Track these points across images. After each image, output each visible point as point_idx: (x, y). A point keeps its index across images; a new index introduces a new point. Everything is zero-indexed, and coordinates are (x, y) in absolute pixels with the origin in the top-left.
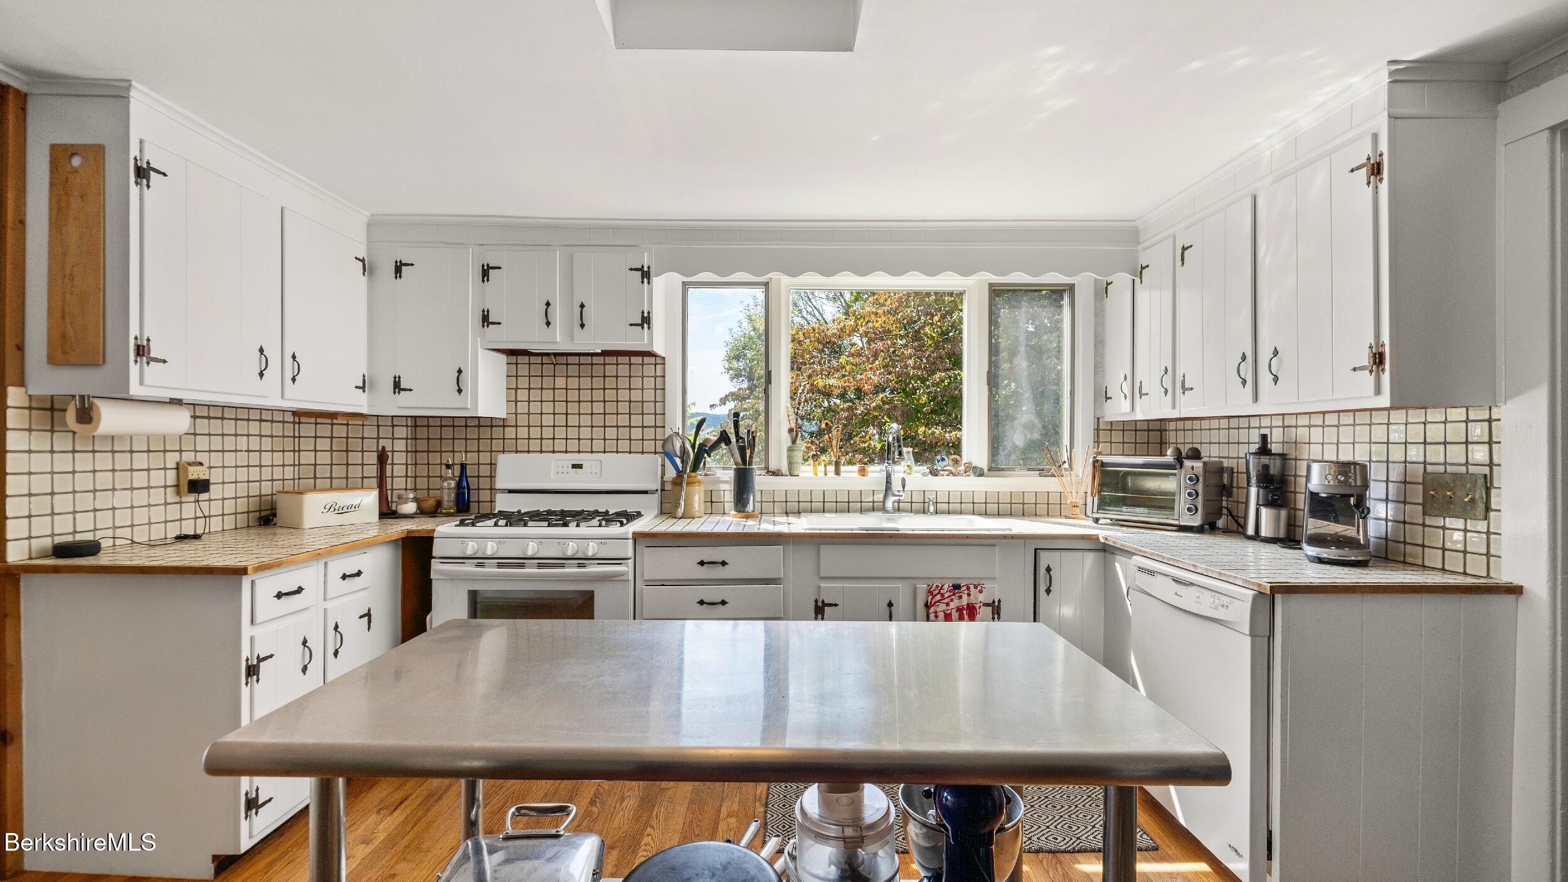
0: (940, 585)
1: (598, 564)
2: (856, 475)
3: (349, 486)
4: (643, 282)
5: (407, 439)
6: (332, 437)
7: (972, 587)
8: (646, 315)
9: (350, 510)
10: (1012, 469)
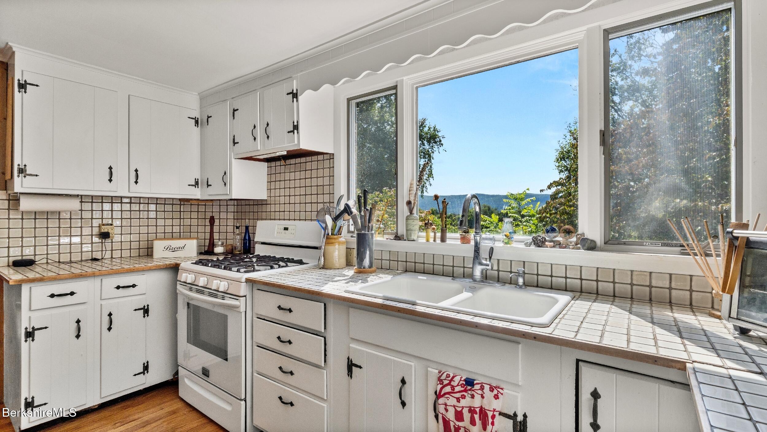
0: (452, 375)
1: (230, 298)
2: (459, 242)
3: (191, 237)
4: (293, 101)
5: (234, 212)
6: (198, 212)
7: (487, 388)
8: (295, 124)
9: (178, 250)
10: (640, 243)
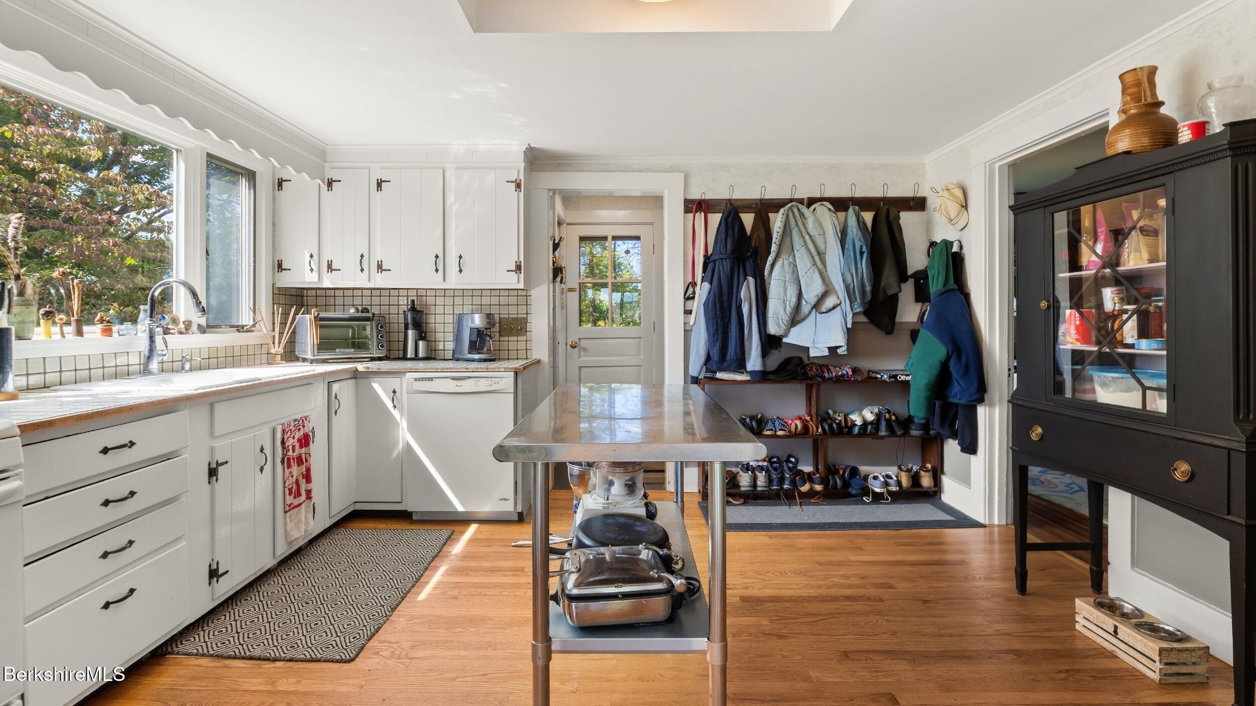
2: (99, 336)
7: (304, 419)
10: (219, 326)
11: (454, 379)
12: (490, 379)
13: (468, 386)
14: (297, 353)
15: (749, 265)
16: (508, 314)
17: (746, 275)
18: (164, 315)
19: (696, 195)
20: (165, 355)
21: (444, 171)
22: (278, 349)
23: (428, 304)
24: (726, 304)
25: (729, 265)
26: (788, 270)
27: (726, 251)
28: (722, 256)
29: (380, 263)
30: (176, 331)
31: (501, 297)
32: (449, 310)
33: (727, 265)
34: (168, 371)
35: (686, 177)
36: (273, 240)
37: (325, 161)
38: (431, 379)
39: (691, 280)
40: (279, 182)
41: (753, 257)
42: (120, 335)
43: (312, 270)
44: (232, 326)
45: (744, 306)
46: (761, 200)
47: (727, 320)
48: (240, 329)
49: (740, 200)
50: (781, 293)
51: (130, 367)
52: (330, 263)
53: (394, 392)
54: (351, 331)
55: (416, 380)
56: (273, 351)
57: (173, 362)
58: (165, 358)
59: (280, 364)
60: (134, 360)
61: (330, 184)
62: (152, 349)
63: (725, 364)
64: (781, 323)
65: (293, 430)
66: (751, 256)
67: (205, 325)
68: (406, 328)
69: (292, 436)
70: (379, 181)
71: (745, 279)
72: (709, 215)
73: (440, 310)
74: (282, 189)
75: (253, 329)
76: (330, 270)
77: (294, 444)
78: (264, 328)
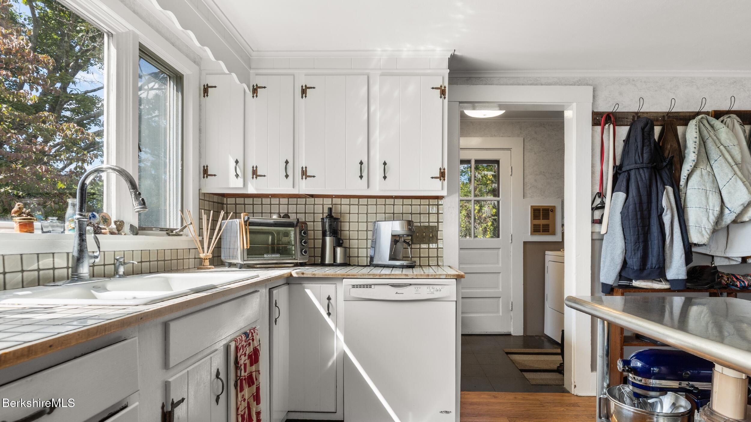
10: (151, 229)
11: (393, 285)
12: (431, 286)
13: (408, 293)
14: (223, 258)
15: (665, 174)
16: (420, 222)
17: (664, 185)
18: (94, 213)
19: (604, 107)
20: (96, 257)
21: (368, 77)
22: (206, 254)
23: (342, 212)
24: (645, 213)
25: (647, 175)
26: (708, 179)
27: (643, 160)
28: (638, 166)
29: (304, 169)
30: (108, 230)
31: (413, 206)
32: (363, 218)
33: (645, 174)
34: (99, 276)
35: (594, 91)
36: (200, 146)
37: (250, 68)
38: (370, 286)
39: (598, 191)
40: (204, 88)
41: (668, 167)
42: (43, 232)
43: (237, 176)
44: (162, 230)
45: (666, 215)
46: (668, 113)
47: (647, 228)
48: (170, 232)
49: (647, 113)
50: (703, 202)
51: (57, 272)
52: (255, 169)
53: (329, 299)
54: (270, 237)
55: (353, 286)
56: (202, 256)
57: (104, 265)
58: (97, 260)
59: (210, 268)
60: (61, 262)
61: (255, 90)
62: (82, 249)
63: (645, 273)
64: (704, 232)
65: (244, 346)
66: (666, 166)
67: (137, 225)
68: (324, 235)
69: (243, 353)
70: (304, 88)
71: (664, 188)
72: (617, 127)
73: (354, 218)
74: (207, 96)
75: (181, 233)
76: (255, 176)
77: (245, 362)
78: (192, 231)
